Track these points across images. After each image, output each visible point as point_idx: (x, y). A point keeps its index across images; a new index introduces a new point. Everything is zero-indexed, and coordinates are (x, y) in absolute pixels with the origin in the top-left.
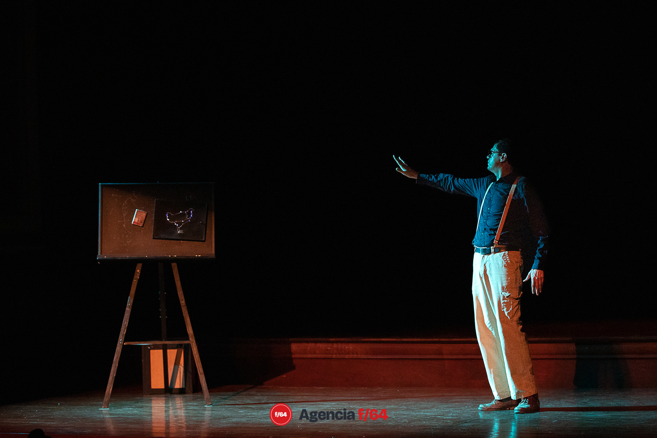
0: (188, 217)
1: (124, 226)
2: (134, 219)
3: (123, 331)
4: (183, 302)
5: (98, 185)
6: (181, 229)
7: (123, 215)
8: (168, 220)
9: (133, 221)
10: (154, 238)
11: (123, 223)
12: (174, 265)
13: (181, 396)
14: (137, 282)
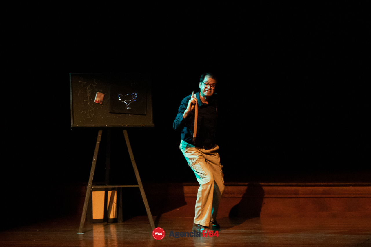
0: (134, 98)
1: (89, 103)
2: (96, 99)
3: (91, 178)
4: (132, 158)
5: (69, 74)
6: (129, 106)
7: (87, 96)
8: (120, 99)
9: (95, 100)
10: (110, 113)
11: (88, 102)
12: (125, 132)
13: (114, 224)
14: (99, 144)
